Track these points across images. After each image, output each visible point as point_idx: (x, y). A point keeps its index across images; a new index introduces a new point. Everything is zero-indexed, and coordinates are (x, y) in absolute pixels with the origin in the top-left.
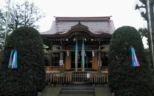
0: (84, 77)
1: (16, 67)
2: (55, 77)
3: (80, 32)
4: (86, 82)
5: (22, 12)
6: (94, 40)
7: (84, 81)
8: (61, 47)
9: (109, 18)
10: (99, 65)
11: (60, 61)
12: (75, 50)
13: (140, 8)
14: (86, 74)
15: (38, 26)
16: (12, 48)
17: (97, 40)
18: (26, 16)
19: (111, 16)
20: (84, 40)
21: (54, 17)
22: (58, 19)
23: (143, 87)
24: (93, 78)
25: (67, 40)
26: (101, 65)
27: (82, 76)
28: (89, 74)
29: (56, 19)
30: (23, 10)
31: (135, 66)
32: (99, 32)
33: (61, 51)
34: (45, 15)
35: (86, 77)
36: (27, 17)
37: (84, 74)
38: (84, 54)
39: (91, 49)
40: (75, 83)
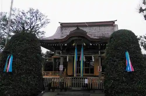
0: (82, 83)
1: (11, 71)
2: (53, 82)
3: (79, 36)
4: (84, 88)
5: (28, 19)
6: (93, 45)
7: (82, 87)
8: (61, 52)
9: (113, 22)
10: (99, 70)
11: (60, 66)
12: (74, 55)
13: (144, 11)
14: (84, 79)
15: (43, 31)
16: (9, 53)
17: (95, 45)
18: (32, 22)
19: (116, 20)
20: (83, 45)
21: (59, 23)
22: (63, 25)
23: (137, 94)
24: (92, 84)
25: (66, 45)
26: (101, 71)
27: (80, 81)
28: (87, 80)
29: (61, 25)
30: (28, 17)
31: (129, 71)
32: (97, 37)
33: (61, 56)
34: (49, 21)
35: (84, 83)
36: (32, 24)
37: (82, 79)
38: (83, 59)
39: (91, 54)
40: (73, 88)
